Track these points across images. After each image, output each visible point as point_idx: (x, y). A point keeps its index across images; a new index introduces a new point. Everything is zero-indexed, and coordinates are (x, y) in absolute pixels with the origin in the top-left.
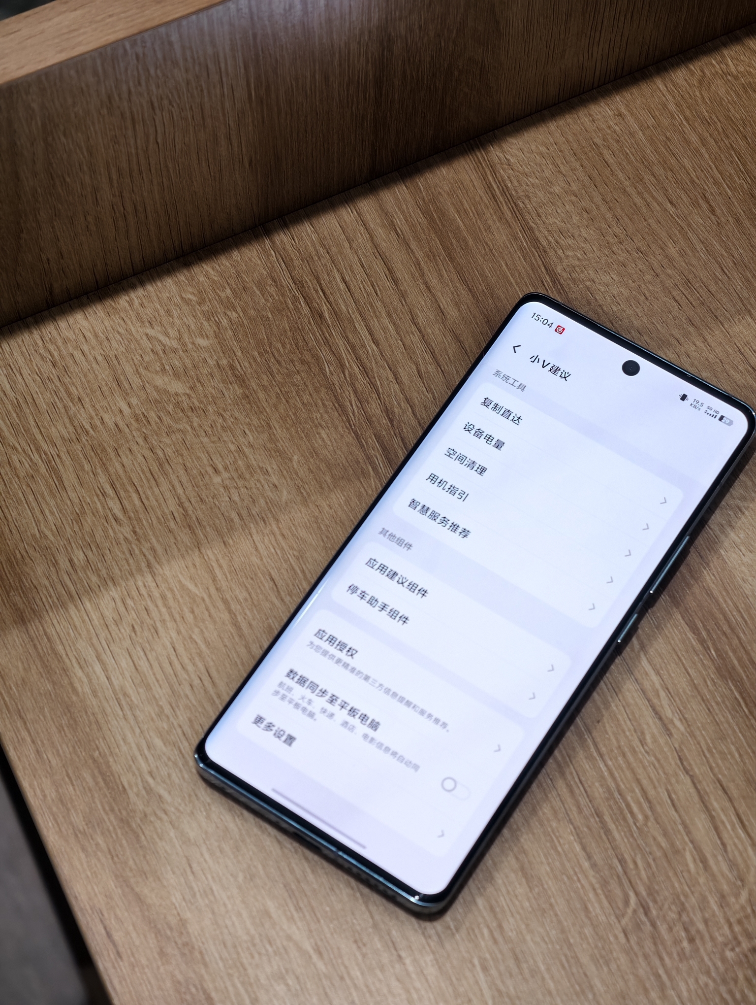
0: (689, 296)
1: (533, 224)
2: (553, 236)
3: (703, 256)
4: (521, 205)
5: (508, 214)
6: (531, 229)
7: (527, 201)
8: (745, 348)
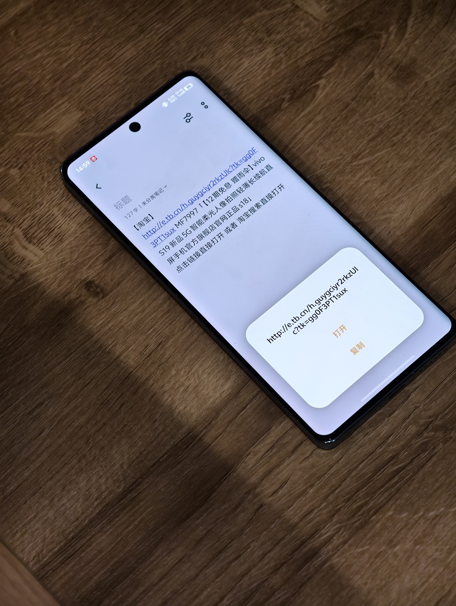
0: (116, 399)
1: (86, 521)
2: (93, 503)
3: (80, 400)
4: (72, 535)
5: (82, 542)
6: (91, 521)
7: (67, 531)
8: (145, 353)
